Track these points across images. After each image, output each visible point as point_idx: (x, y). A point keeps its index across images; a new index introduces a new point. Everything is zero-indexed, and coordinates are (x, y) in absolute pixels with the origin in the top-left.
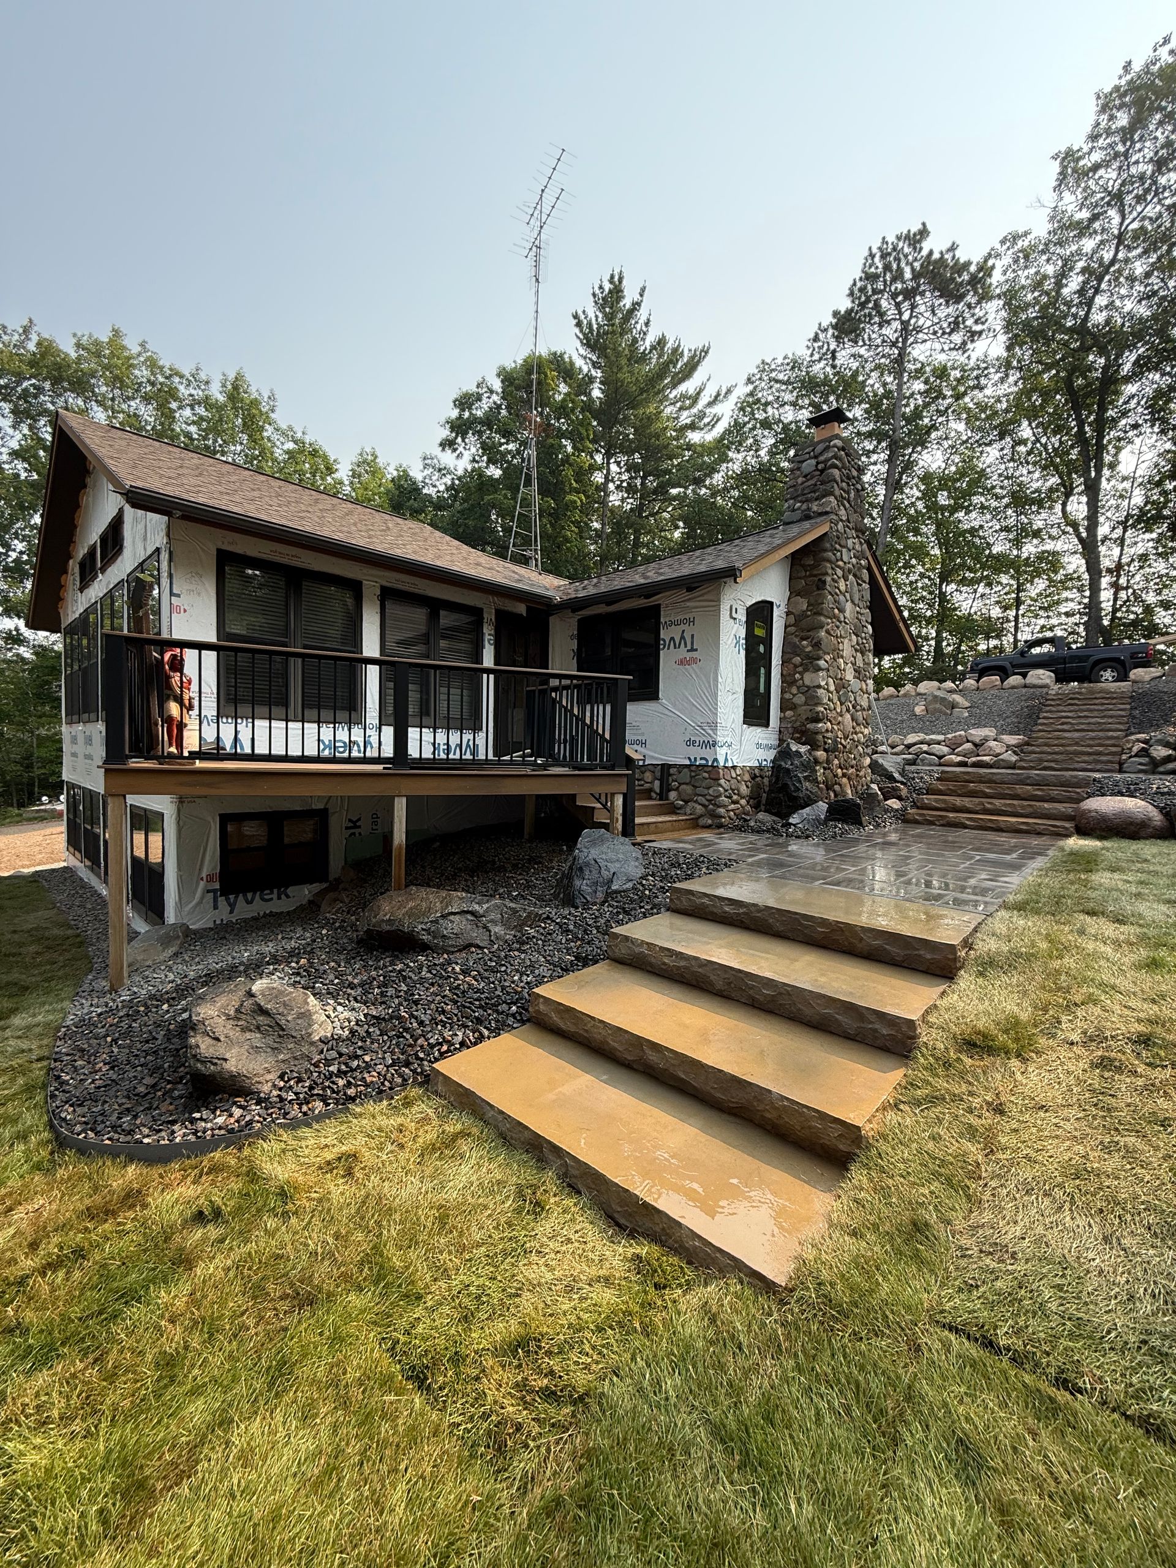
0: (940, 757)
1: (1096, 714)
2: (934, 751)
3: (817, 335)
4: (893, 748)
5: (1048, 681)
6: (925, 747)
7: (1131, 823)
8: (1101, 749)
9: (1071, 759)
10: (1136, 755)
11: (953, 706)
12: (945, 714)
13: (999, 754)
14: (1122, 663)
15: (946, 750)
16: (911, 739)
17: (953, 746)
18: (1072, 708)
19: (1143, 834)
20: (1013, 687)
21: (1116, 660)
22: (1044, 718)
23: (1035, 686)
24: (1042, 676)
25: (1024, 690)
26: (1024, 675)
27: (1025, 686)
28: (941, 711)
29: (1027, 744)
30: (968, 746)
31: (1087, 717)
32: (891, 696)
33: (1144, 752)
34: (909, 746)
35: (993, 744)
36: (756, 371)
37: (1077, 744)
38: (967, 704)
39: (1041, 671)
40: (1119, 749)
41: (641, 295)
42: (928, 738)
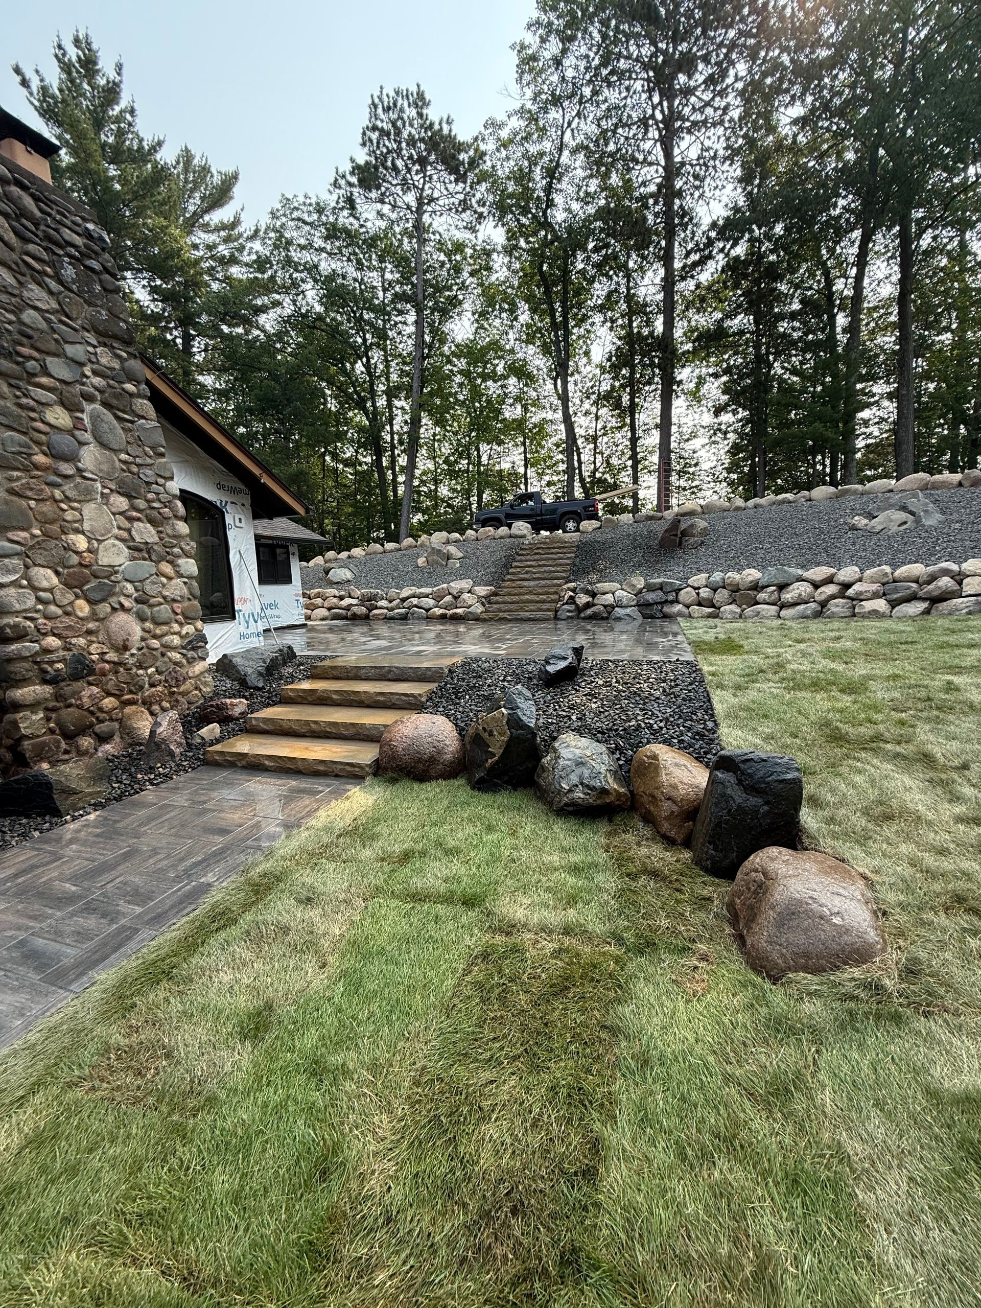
0: (427, 610)
1: (550, 562)
2: (422, 604)
3: (336, 180)
4: (391, 602)
5: (525, 532)
6: (415, 601)
7: (419, 761)
8: (544, 597)
9: (522, 608)
10: (567, 603)
11: (449, 557)
12: (442, 565)
13: (470, 606)
14: (579, 515)
15: (431, 602)
16: (405, 593)
17: (438, 598)
18: (537, 557)
19: (433, 773)
20: (501, 538)
21: (575, 512)
22: (516, 567)
23: (516, 537)
24: (521, 527)
25: (508, 540)
26: (510, 526)
27: (510, 536)
28: (437, 563)
29: (495, 594)
30: (448, 598)
31: (544, 565)
32: (410, 547)
33: (572, 600)
34: (404, 600)
35: (466, 596)
36: (279, 206)
37: (530, 593)
38: (461, 555)
39: (520, 523)
40: (556, 597)
41: (119, 74)
42: (418, 591)
